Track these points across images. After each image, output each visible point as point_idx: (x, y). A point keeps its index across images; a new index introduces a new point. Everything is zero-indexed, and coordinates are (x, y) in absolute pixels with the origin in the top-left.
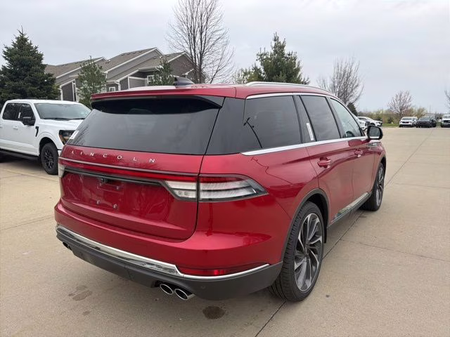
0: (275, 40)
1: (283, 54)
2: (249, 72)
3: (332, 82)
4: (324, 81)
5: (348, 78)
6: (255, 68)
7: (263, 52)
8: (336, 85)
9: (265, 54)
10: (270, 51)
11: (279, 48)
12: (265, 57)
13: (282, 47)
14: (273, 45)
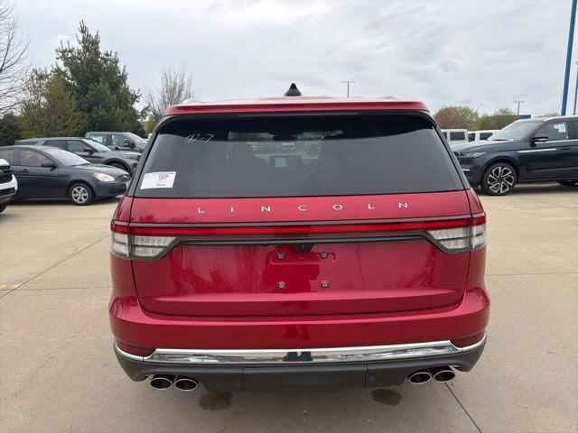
0: (83, 31)
1: (98, 54)
2: (47, 76)
3: (160, 97)
4: (150, 94)
5: (180, 92)
6: (58, 70)
7: (65, 46)
8: (166, 100)
9: (70, 51)
10: (77, 46)
11: (91, 44)
12: (70, 55)
13: (95, 43)
14: (81, 38)
